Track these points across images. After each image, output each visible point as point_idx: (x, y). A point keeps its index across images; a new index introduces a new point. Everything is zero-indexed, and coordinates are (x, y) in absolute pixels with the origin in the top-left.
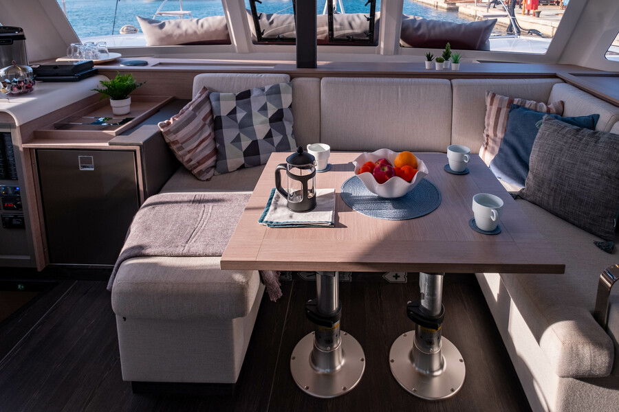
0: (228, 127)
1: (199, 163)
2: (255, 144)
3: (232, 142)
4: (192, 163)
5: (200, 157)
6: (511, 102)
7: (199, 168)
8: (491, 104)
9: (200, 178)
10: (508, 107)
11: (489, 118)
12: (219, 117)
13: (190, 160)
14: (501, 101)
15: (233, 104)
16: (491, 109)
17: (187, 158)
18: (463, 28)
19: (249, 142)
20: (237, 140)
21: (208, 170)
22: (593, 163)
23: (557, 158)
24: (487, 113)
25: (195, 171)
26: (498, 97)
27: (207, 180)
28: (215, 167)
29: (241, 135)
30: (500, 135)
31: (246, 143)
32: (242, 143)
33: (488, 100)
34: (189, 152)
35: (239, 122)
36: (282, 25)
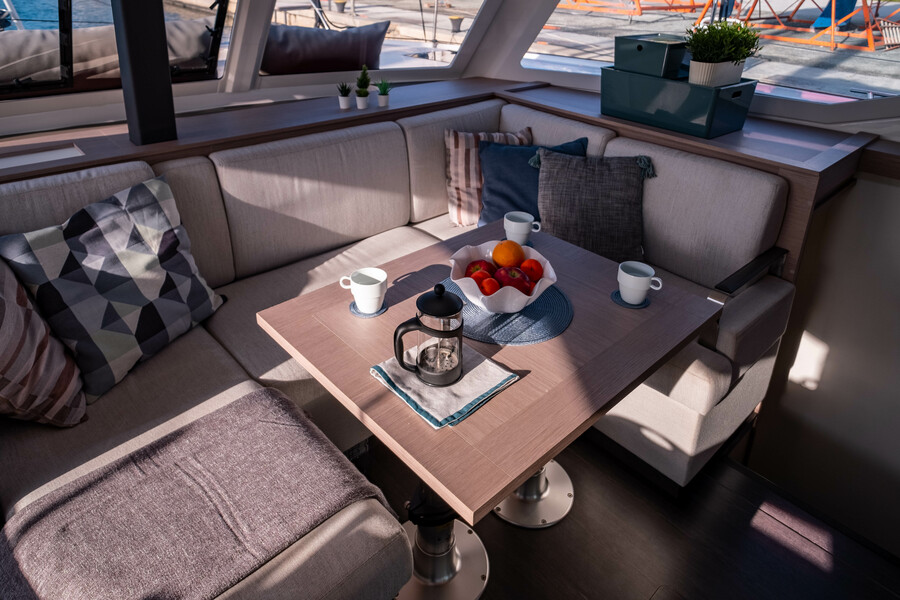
0: (79, 298)
1: (54, 396)
2: (149, 314)
3: (102, 328)
4: (37, 402)
5: (50, 383)
6: (477, 138)
7: (59, 405)
8: (457, 146)
9: (66, 423)
10: (477, 146)
11: (456, 165)
12: (48, 286)
13: (31, 398)
14: (467, 140)
15: (63, 249)
16: (457, 153)
17: (21, 398)
18: (350, 39)
19: (138, 311)
20: (111, 318)
21: (75, 402)
22: (614, 193)
23: (577, 197)
24: (452, 159)
25: (50, 416)
26: (461, 134)
27: (84, 419)
28: (85, 388)
29: (116, 305)
30: (474, 184)
31: (131, 318)
32: (124, 319)
33: (451, 142)
34: (23, 383)
35: (94, 283)
36: (20, 56)
